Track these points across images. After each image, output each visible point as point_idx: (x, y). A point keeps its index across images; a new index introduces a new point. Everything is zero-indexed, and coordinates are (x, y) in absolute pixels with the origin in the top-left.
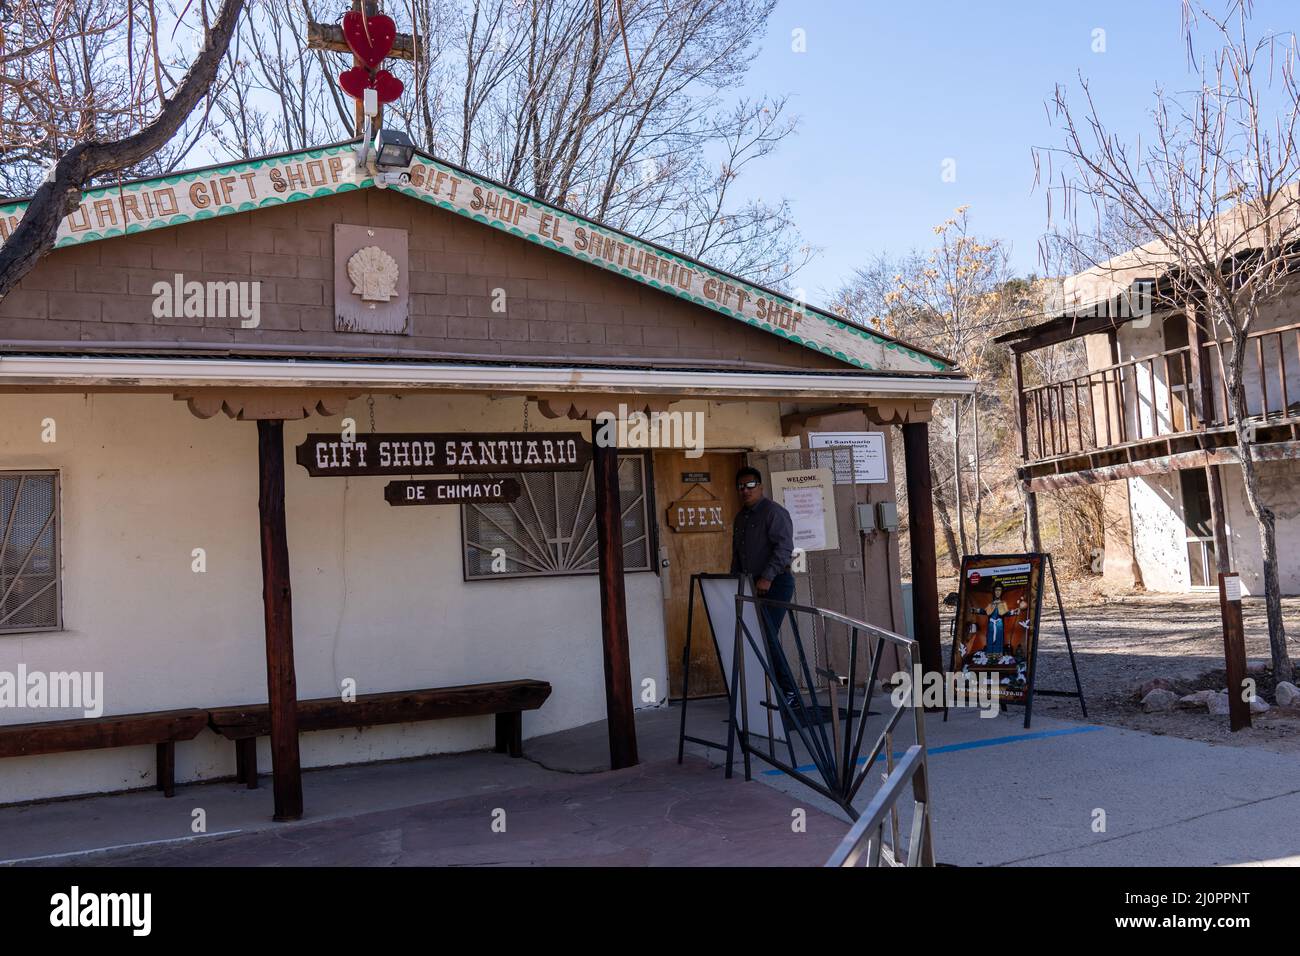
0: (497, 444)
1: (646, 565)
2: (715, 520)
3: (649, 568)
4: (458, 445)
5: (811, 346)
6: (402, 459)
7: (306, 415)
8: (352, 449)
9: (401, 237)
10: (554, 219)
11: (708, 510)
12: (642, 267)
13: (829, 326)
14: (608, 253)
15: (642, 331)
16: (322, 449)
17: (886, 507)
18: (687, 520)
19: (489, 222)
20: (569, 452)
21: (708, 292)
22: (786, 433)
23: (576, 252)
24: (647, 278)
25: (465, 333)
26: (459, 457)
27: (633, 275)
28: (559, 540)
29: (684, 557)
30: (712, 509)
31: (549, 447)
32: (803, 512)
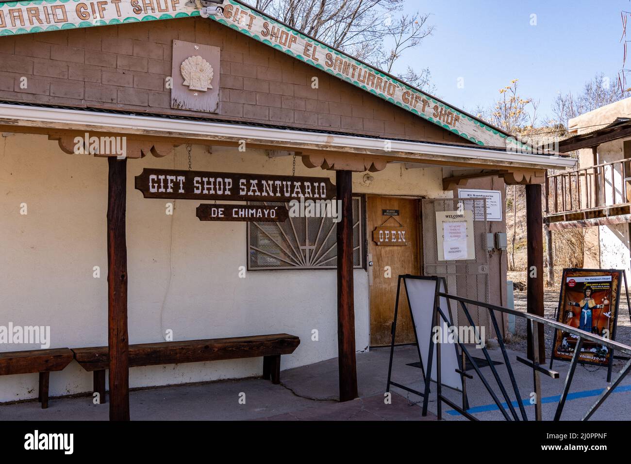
0: (274, 182)
1: (359, 265)
2: (401, 239)
3: (361, 266)
4: (248, 182)
5: (464, 136)
6: (209, 189)
7: (143, 155)
8: (175, 180)
9: (216, 51)
10: (313, 47)
11: (397, 232)
12: (366, 81)
13: (475, 125)
14: (346, 70)
15: (363, 121)
16: (153, 180)
17: (501, 235)
18: (385, 238)
19: (273, 45)
20: (321, 191)
21: (405, 99)
22: (445, 188)
23: (326, 68)
24: (369, 88)
25: (254, 115)
26: (248, 190)
27: (360, 85)
28: (307, 247)
29: (382, 261)
30: (399, 232)
31: (308, 186)
32: (455, 236)
